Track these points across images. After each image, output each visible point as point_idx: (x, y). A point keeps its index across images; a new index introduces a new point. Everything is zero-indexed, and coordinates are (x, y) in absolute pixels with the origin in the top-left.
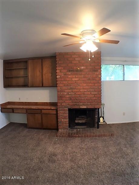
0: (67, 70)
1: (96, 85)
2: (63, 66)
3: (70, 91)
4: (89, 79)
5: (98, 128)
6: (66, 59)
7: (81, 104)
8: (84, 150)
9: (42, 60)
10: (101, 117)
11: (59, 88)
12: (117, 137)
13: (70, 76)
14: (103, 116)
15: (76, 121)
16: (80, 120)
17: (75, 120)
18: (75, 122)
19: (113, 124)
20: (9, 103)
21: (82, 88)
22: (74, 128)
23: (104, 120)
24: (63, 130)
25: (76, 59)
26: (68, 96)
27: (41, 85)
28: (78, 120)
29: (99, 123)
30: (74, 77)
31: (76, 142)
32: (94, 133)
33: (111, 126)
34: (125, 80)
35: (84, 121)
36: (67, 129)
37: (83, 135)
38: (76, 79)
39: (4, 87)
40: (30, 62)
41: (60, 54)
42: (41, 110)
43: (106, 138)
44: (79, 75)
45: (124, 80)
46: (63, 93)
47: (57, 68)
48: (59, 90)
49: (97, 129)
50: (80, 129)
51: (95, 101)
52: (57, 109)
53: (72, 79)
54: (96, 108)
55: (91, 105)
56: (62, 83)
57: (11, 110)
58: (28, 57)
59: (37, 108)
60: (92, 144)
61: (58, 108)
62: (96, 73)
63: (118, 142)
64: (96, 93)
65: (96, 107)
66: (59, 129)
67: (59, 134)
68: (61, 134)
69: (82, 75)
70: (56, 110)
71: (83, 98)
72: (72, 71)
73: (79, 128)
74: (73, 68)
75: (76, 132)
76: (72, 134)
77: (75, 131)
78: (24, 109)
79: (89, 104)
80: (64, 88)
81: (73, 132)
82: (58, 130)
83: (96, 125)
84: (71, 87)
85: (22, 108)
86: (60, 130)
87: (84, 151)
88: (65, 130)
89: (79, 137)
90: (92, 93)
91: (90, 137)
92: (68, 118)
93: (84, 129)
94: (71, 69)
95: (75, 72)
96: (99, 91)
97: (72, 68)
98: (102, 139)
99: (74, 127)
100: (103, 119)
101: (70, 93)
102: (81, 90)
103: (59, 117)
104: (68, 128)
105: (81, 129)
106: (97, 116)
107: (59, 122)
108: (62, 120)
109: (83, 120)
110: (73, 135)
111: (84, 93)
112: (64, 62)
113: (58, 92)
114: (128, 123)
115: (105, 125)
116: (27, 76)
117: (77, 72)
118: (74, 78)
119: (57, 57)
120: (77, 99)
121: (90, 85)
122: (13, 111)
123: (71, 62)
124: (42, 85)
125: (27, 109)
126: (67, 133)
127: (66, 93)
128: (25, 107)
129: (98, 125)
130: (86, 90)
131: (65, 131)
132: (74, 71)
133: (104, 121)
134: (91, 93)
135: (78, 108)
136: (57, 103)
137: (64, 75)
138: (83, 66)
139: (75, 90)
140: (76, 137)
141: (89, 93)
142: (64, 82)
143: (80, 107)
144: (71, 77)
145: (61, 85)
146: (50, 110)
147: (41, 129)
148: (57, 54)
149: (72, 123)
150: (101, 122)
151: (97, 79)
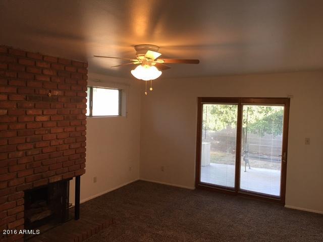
0: (24, 96)
1: (79, 128)
2: (15, 84)
4: (68, 118)
13: (30, 112)
21: (55, 138)
25: (45, 72)
26: (24, 160)
30: (40, 112)
34: (93, 115)
38: (45, 118)
44: (50, 110)
45: (90, 116)
46: (13, 153)
53: (35, 118)
56: (11, 127)
64: (78, 145)
69: (55, 109)
71: (55, 159)
72: (35, 98)
74: (39, 91)
79: (66, 169)
90: (72, 146)
92: (23, 216)
94: (35, 95)
95: (42, 102)
102: (53, 143)
111: (59, 148)
117: (46, 103)
118: (39, 115)
120: (44, 164)
121: (69, 129)
123: (35, 77)
127: (20, 154)
130: (61, 142)
132: (39, 100)
134: (69, 146)
138: (58, 89)
139: (42, 144)
142: (18, 126)
143: (49, 180)
144: (34, 113)
145: (10, 134)
151: (79, 118)
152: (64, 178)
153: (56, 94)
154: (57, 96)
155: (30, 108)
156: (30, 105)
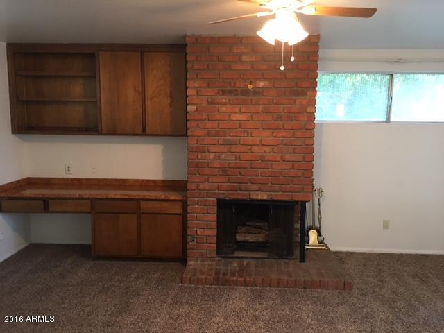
0: (216, 90)
1: (299, 134)
2: (205, 77)
3: (223, 149)
4: (280, 118)
5: (302, 259)
6: (215, 58)
7: (255, 187)
8: (261, 324)
9: (142, 54)
10: (311, 228)
11: (193, 140)
12: (362, 295)
13: (224, 109)
14: (317, 224)
15: (239, 237)
16: (250, 233)
17: (236, 233)
18: (235, 239)
19: (351, 254)
20: (30, 182)
21: (258, 142)
22: (230, 258)
23: (321, 238)
24: (199, 262)
25: (244, 58)
26: (216, 164)
27: (139, 130)
28: (244, 233)
29: (305, 245)
30: (237, 110)
31: (238, 298)
32: (290, 276)
33: (341, 257)
34: (392, 119)
35: (260, 238)
36: (212, 259)
37: (259, 280)
38: (242, 117)
39: (13, 132)
40: (103, 58)
41: (197, 39)
42: (138, 201)
43: (326, 292)
44: (251, 106)
45: (388, 121)
46: (204, 154)
47: (189, 84)
48: (194, 146)
49: (298, 263)
50: (248, 259)
52: (186, 200)
53: (230, 116)
54: (297, 202)
55: (282, 191)
56: (200, 125)
57: (40, 203)
58: (97, 42)
59: (126, 197)
60: (283, 307)
61: (187, 198)
62: (299, 100)
63: (365, 310)
64: (298, 157)
65: (298, 197)
66: (188, 259)
67: (188, 275)
68: (194, 275)
69: (260, 105)
70: (180, 203)
71: (260, 170)
72: (230, 92)
73: (246, 258)
74: (235, 83)
75: (237, 269)
76: (225, 274)
77: (236, 265)
78: (86, 199)
79: (277, 187)
80: (208, 140)
81: (229, 268)
82: (187, 262)
83: (297, 252)
84: (228, 138)
85: (77, 196)
86: (191, 263)
87: (260, 328)
88: (206, 263)
89: (245, 284)
90: (287, 157)
91: (278, 287)
92: (215, 226)
93: (260, 261)
94: (229, 89)
95: (240, 97)
96: (308, 153)
97: (230, 84)
98: (316, 295)
99: (233, 253)
100: (319, 234)
101: (223, 157)
102: (256, 149)
103: (189, 224)
104: (215, 255)
105: (253, 262)
106: (298, 226)
107: (190, 238)
108: (199, 233)
109: (259, 233)
110: (227, 277)
111: (264, 156)
112: (208, 65)
113: (190, 150)
114: (402, 255)
115: (325, 254)
116: (95, 100)
117: (247, 97)
118: (235, 113)
119: (188, 50)
120: (243, 173)
121: (283, 133)
122: (45, 205)
123: (230, 66)
124: (141, 131)
125: (93, 201)
126: (212, 269)
127: (212, 156)
128: (87, 193)
129: (303, 251)
130: (268, 149)
131: (206, 266)
132: (237, 94)
133: (321, 243)
134: (282, 157)
135: (245, 198)
136: (186, 182)
137: (209, 103)
138: (264, 79)
139: (239, 148)
140: (236, 283)
141: (278, 157)
142: (209, 125)
143: (250, 194)
144: (229, 110)
145: (200, 132)
146: (165, 204)
148: (188, 40)
149: (227, 244)
150: (311, 242)
151: (301, 119)
152: (274, 198)
153: (261, 86)
154: (263, 87)
155: (225, 104)
156: (224, 100)
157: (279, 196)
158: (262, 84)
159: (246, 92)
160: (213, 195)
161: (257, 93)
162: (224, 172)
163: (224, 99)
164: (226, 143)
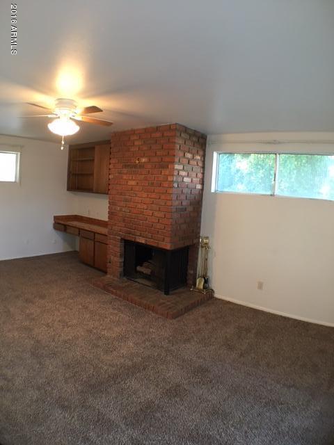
1: (163, 197)
2: (117, 156)
3: (124, 204)
4: (152, 184)
5: (165, 294)
7: (138, 233)
11: (111, 197)
13: (125, 177)
15: (138, 268)
24: (112, 277)
25: (136, 143)
34: (277, 194)
38: (133, 183)
39: (67, 190)
42: (95, 233)
45: (272, 195)
46: (115, 207)
51: (158, 232)
55: (152, 239)
56: (114, 188)
57: (63, 226)
61: (108, 235)
62: (164, 171)
64: (161, 214)
66: (108, 273)
71: (141, 222)
79: (150, 235)
80: (117, 197)
84: (126, 197)
86: (108, 276)
88: (115, 278)
90: (156, 214)
95: (133, 169)
97: (129, 160)
101: (123, 210)
102: (139, 206)
103: (108, 251)
107: (108, 260)
108: (112, 258)
117: (136, 170)
119: (111, 141)
121: (153, 196)
122: (65, 228)
127: (119, 208)
130: (145, 207)
137: (119, 173)
144: (127, 178)
145: (114, 192)
147: (91, 267)
151: (164, 185)
152: (148, 243)
154: (144, 162)
155: (125, 174)
156: (125, 172)
157: (151, 242)
158: (143, 160)
159: (135, 166)
160: (119, 235)
161: (142, 166)
162: (124, 221)
163: (125, 170)
164: (126, 200)
